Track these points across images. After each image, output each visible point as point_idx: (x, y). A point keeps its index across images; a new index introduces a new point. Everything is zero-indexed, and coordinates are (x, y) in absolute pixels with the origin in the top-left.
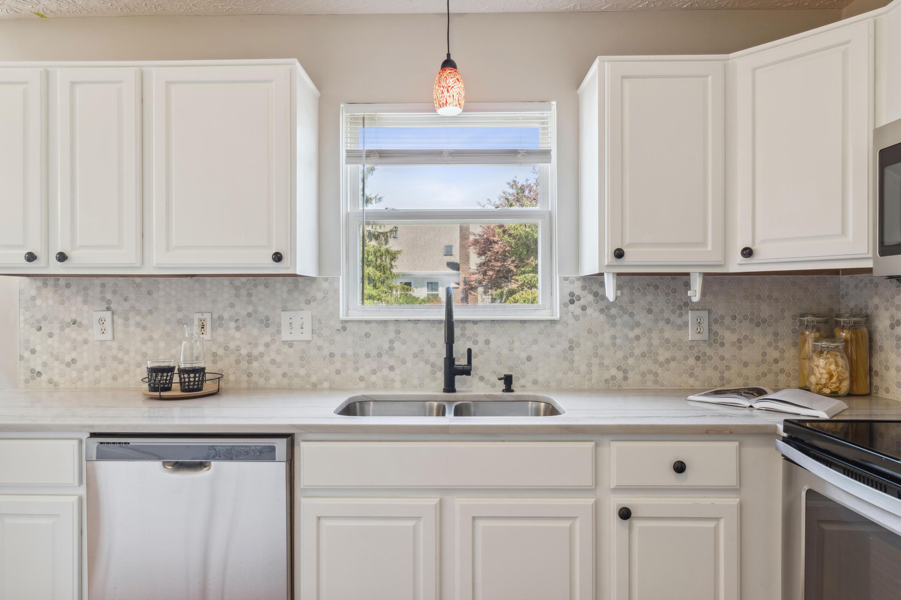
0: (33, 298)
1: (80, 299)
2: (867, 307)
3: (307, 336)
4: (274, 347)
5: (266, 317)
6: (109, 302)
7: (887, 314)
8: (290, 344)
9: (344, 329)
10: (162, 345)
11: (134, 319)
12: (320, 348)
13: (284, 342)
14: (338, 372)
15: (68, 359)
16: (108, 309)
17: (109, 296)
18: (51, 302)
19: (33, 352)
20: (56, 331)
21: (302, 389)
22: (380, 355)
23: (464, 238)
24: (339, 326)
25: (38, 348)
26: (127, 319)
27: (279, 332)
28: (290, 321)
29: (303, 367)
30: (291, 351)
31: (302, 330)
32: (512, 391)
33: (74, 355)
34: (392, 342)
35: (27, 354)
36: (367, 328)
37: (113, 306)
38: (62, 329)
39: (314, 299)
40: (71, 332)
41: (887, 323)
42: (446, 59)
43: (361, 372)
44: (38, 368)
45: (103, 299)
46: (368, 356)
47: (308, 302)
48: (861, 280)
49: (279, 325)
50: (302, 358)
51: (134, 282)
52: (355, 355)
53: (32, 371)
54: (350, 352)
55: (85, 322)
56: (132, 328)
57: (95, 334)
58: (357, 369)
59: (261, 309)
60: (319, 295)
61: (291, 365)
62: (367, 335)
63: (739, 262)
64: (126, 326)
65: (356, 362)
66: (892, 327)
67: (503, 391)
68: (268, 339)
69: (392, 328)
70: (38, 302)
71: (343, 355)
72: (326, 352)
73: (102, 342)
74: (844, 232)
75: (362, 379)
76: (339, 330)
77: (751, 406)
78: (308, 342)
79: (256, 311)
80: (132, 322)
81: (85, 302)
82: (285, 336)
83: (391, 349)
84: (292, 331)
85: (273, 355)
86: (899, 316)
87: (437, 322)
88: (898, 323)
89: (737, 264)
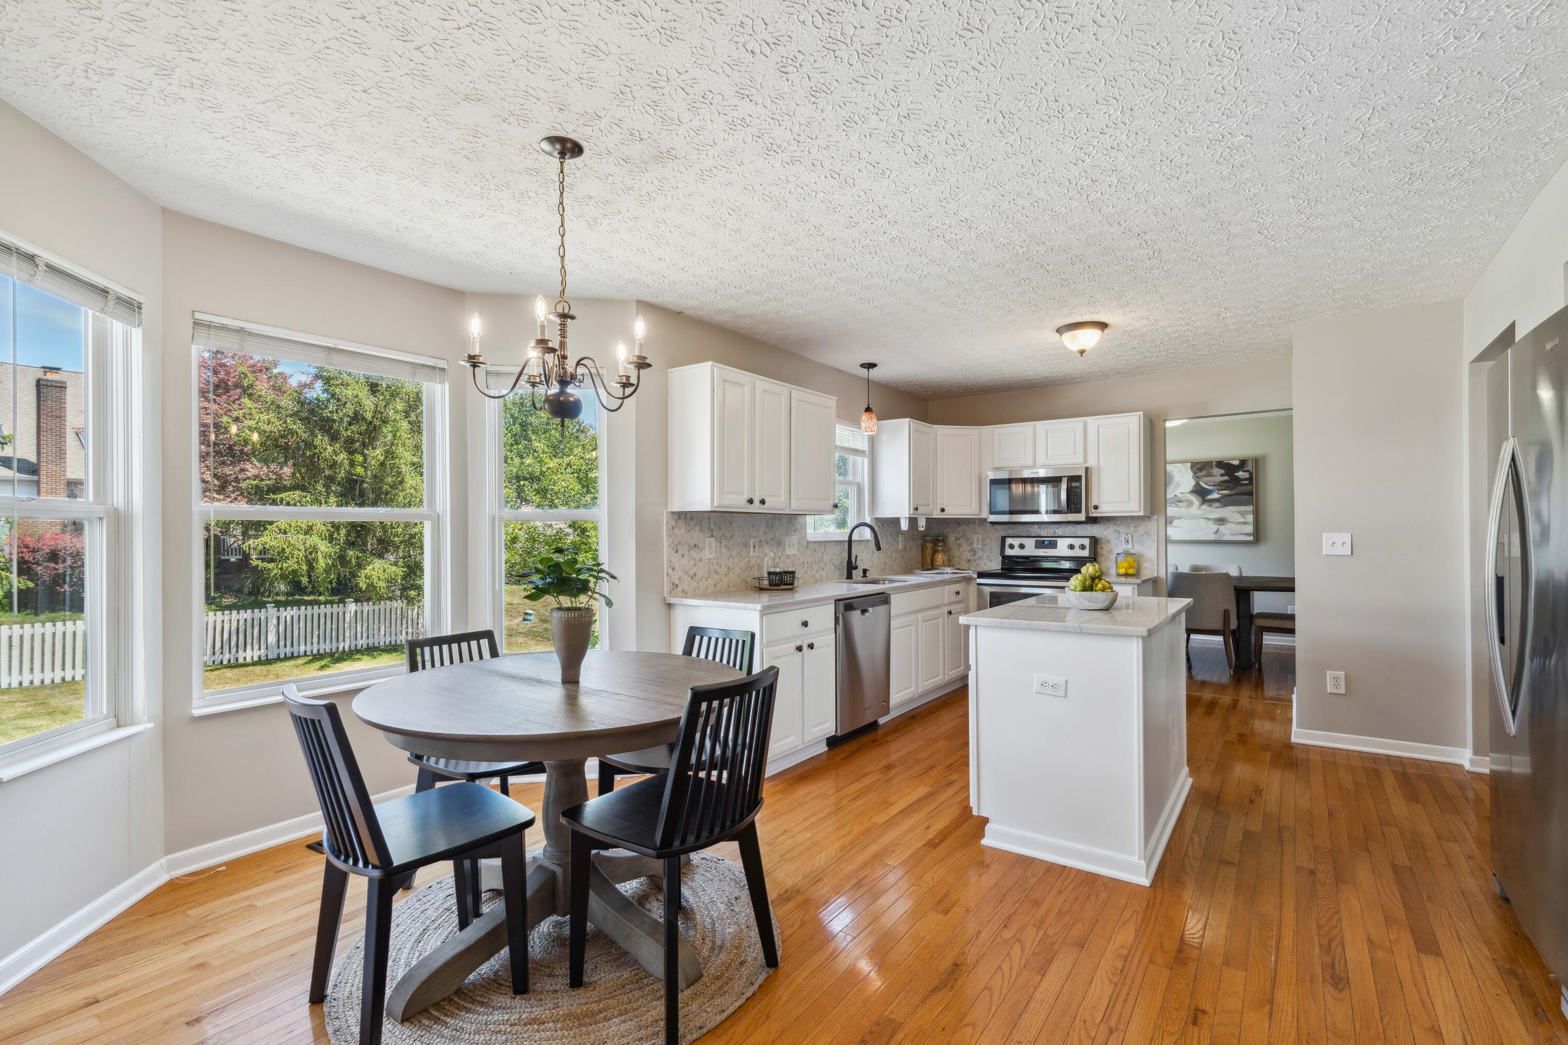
0: (673, 528)
1: (698, 529)
3: (795, 552)
4: (782, 558)
5: (779, 540)
6: (712, 531)
7: (953, 536)
8: (788, 557)
9: (808, 546)
10: (736, 560)
11: (725, 543)
12: (799, 559)
13: (786, 556)
14: (805, 573)
15: (692, 574)
16: (712, 536)
17: (712, 526)
18: (683, 531)
19: (674, 569)
20: (686, 553)
22: (819, 562)
24: (806, 545)
25: (676, 566)
26: (721, 543)
27: (784, 549)
28: (789, 542)
30: (789, 561)
31: (793, 548)
32: (866, 576)
33: (695, 570)
34: (823, 554)
35: (670, 571)
36: (815, 546)
37: (714, 534)
38: (689, 551)
39: (797, 529)
40: (694, 553)
41: (953, 538)
42: (867, 406)
43: (813, 572)
44: (677, 582)
45: (709, 528)
46: (815, 562)
47: (795, 531)
49: (784, 545)
51: (723, 516)
52: (811, 562)
53: (673, 584)
54: (809, 561)
55: (701, 545)
56: (724, 550)
57: (707, 554)
58: (812, 570)
59: (777, 535)
60: (799, 526)
62: (815, 550)
64: (721, 548)
65: (811, 566)
66: (956, 540)
69: (823, 546)
70: (676, 530)
71: (807, 562)
72: (801, 561)
73: (709, 559)
75: (813, 576)
76: (806, 547)
78: (795, 555)
79: (775, 537)
80: (723, 545)
81: (701, 531)
82: (787, 552)
83: (823, 558)
84: (789, 548)
86: (959, 536)
87: (844, 541)
88: (958, 539)
89: (937, 514)
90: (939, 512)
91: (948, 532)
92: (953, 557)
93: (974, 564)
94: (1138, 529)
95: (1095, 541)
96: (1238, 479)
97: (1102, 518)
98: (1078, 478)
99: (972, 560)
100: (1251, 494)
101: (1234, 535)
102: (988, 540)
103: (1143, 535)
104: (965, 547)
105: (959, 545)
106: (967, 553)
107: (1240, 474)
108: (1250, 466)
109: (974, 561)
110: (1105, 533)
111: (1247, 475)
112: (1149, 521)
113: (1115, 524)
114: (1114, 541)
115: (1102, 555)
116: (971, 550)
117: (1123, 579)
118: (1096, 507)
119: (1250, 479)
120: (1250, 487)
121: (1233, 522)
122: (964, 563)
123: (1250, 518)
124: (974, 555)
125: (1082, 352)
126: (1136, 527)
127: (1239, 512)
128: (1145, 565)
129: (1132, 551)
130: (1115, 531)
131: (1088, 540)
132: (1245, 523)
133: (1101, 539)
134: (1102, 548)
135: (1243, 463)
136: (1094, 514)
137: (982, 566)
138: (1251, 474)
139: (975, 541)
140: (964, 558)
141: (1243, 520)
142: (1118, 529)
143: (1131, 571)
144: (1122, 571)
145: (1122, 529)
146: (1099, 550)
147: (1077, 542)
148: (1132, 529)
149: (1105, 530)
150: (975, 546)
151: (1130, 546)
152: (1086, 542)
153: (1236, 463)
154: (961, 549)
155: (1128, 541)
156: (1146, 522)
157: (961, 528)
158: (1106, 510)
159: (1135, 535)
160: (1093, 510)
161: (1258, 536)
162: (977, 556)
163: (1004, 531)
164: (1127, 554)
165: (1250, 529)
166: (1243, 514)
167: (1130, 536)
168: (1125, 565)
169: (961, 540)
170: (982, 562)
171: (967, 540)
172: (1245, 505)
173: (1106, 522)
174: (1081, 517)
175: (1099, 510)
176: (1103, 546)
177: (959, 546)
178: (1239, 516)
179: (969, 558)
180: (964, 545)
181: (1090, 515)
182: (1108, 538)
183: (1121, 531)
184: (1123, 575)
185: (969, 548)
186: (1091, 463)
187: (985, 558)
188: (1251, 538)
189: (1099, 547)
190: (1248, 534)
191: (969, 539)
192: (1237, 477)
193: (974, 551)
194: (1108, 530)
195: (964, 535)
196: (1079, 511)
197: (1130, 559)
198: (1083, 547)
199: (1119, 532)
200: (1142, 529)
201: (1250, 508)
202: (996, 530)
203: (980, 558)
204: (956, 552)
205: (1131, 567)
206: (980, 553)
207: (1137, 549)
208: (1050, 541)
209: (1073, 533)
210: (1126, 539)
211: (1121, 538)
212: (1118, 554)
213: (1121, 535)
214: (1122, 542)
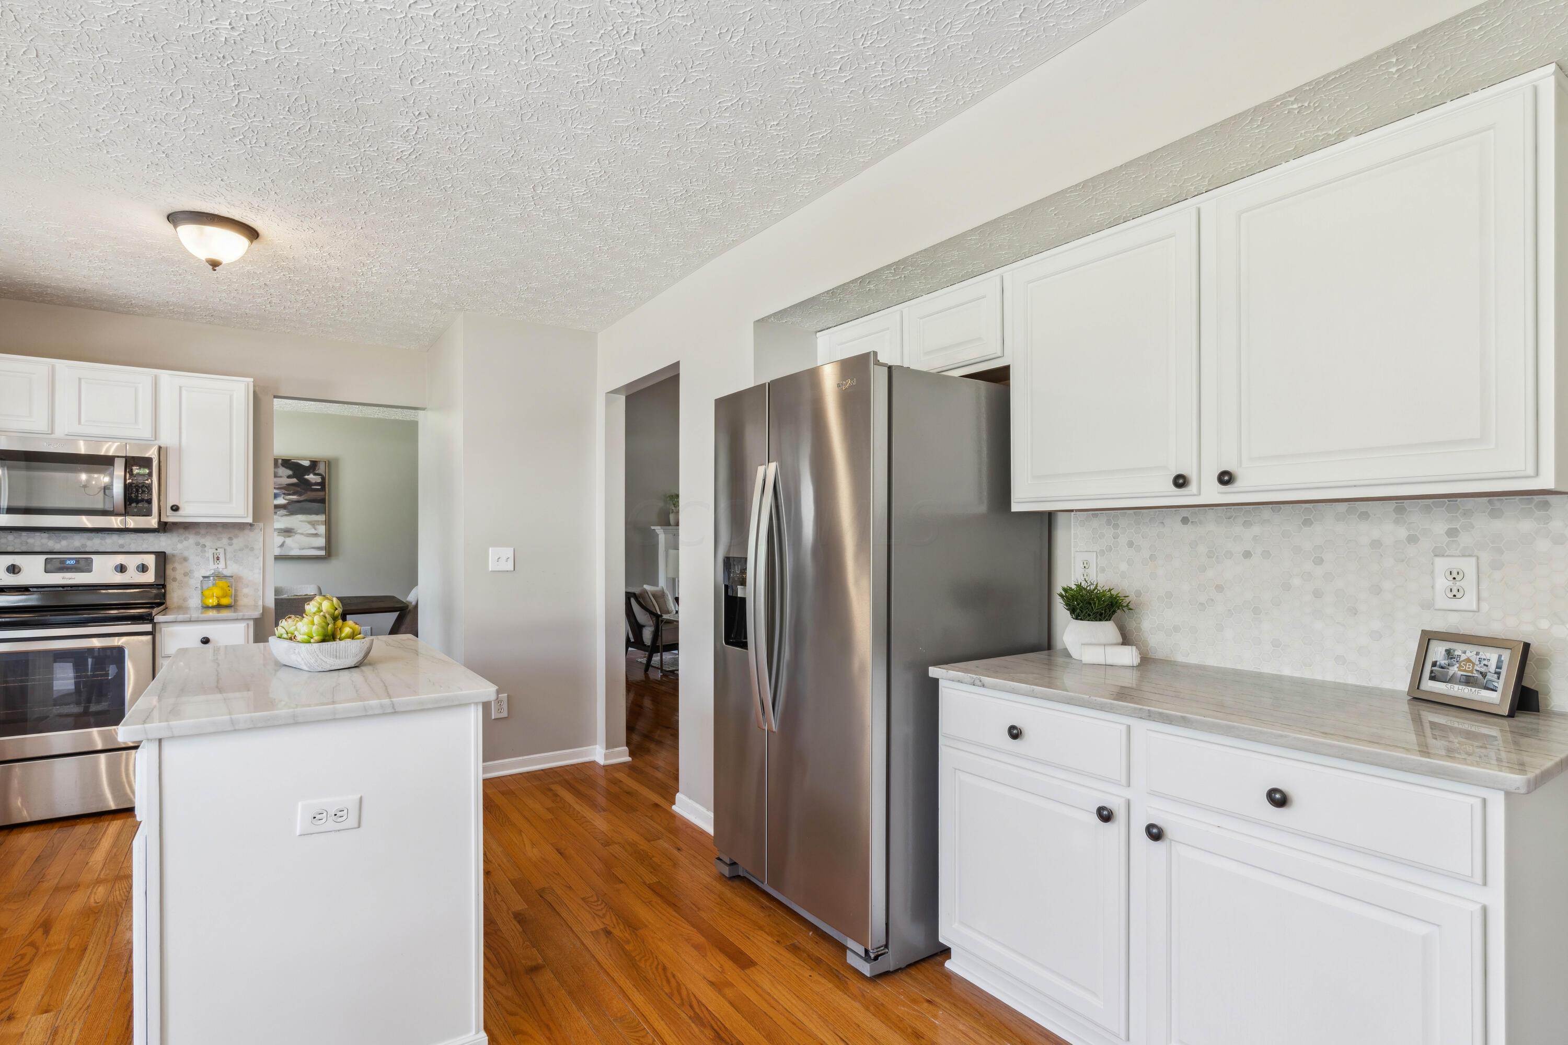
94: (235, 541)
95: (162, 558)
96: (307, 482)
97: (175, 524)
98: (146, 462)
100: (323, 501)
101: (303, 549)
103: (241, 550)
107: (311, 477)
108: (321, 469)
110: (180, 546)
111: (318, 479)
112: (251, 530)
113: (197, 533)
114: (193, 558)
115: (174, 580)
117: (212, 614)
118: (175, 508)
119: (323, 484)
120: (322, 493)
121: (302, 534)
123: (322, 529)
125: (215, 264)
126: (230, 539)
127: (310, 522)
128: (245, 591)
129: (226, 572)
130: (197, 544)
131: (153, 557)
132: (316, 535)
133: (174, 555)
134: (174, 569)
135: (314, 464)
136: (171, 518)
138: (323, 479)
141: (313, 531)
142: (202, 541)
143: (225, 601)
144: (212, 601)
145: (208, 541)
146: (169, 572)
147: (132, 562)
148: (225, 541)
149: (181, 542)
151: (222, 564)
152: (150, 561)
153: (306, 463)
155: (218, 559)
156: (247, 532)
158: (190, 512)
159: (229, 549)
160: (169, 512)
161: (330, 551)
164: (219, 576)
165: (321, 542)
166: (313, 524)
167: (221, 551)
168: (217, 592)
172: (317, 513)
173: (181, 531)
174: (153, 522)
175: (180, 512)
176: (177, 565)
178: (309, 526)
181: (164, 519)
182: (186, 554)
183: (208, 544)
184: (213, 607)
186: (166, 439)
188: (323, 553)
189: (169, 568)
190: (319, 548)
192: (307, 481)
194: (185, 543)
196: (148, 513)
197: (222, 583)
198: (143, 568)
199: (204, 546)
200: (238, 542)
201: (322, 518)
205: (225, 596)
207: (231, 569)
208: (77, 561)
209: (122, 546)
210: (216, 556)
211: (207, 555)
212: (204, 577)
213: (206, 549)
214: (208, 559)
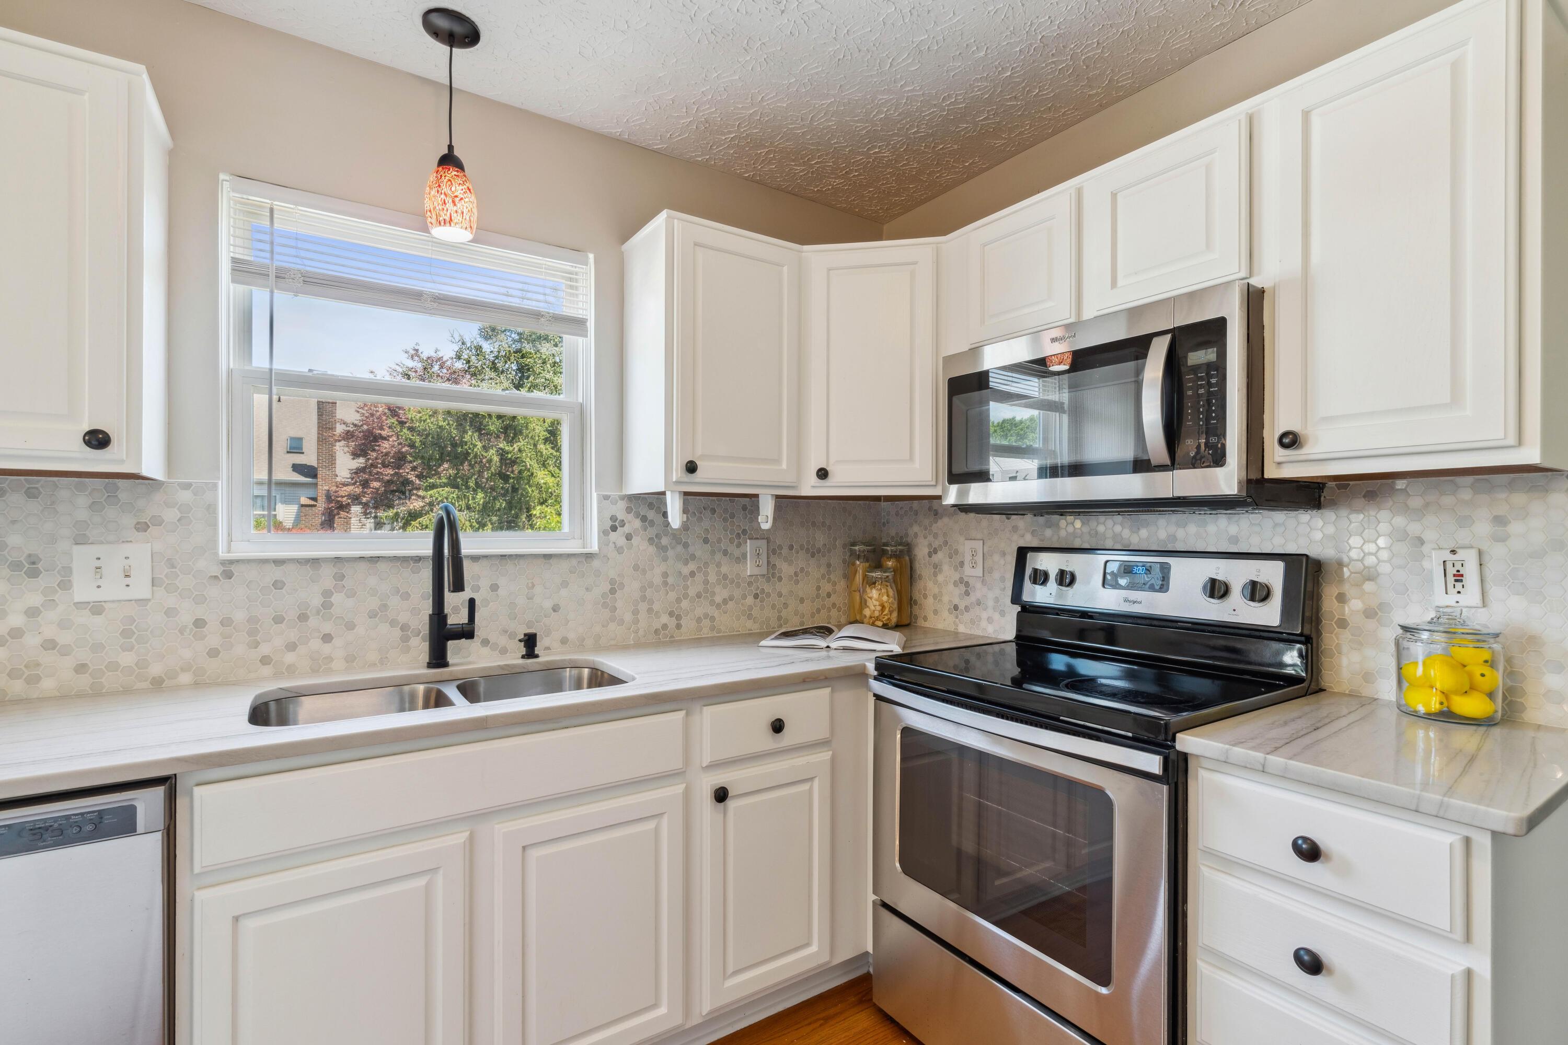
2: (907, 535)
3: (140, 590)
4: (51, 615)
5: (30, 556)
7: (926, 542)
8: (97, 609)
9: (228, 575)
12: (170, 612)
13: (79, 605)
14: (213, 653)
21: (126, 692)
22: (303, 617)
23: (327, 428)
24: (217, 570)
27: (65, 585)
28: (98, 563)
29: (129, 649)
30: (98, 620)
31: (128, 581)
32: (537, 656)
36: (277, 573)
39: (158, 521)
41: (926, 551)
42: (446, 152)
43: (265, 649)
46: (278, 620)
48: (902, 508)
49: (67, 571)
50: (126, 634)
52: (252, 620)
54: (239, 616)
58: (256, 645)
59: (14, 540)
60: (171, 515)
61: (97, 647)
62: (278, 585)
63: (813, 484)
65: (252, 633)
66: (930, 555)
67: (523, 657)
68: (35, 599)
69: (327, 572)
71: (226, 622)
72: (186, 618)
74: (911, 458)
75: (265, 660)
76: (216, 577)
77: (828, 647)
78: (142, 602)
82: (83, 591)
83: (327, 605)
84: (100, 583)
85: (49, 632)
86: (936, 544)
87: (418, 559)
88: (935, 551)
89: (810, 487)
90: (813, 479)
91: (916, 535)
92: (925, 597)
93: (966, 617)
94: (1515, 528)
98: (1212, 334)
99: (962, 607)
102: (996, 557)
103: (1538, 553)
104: (948, 573)
105: (935, 566)
106: (951, 587)
109: (967, 609)
110: (1354, 541)
113: (1399, 508)
114: (1391, 573)
115: (1343, 623)
116: (961, 580)
118: (1290, 441)
122: (945, 614)
124: (967, 593)
126: (1500, 521)
128: (1550, 681)
129: (1481, 620)
130: (1400, 536)
131: (1279, 566)
133: (1338, 564)
134: (1341, 598)
136: (1283, 466)
137: (984, 624)
139: (968, 558)
140: (946, 599)
142: (1414, 528)
143: (1471, 706)
144: (1430, 700)
145: (1432, 528)
146: (1323, 602)
147: (1237, 573)
148: (1482, 528)
149: (1356, 530)
150: (968, 571)
151: (1471, 595)
152: (1272, 575)
154: (940, 578)
155: (1459, 577)
156: (1556, 497)
157: (940, 523)
158: (1344, 449)
159: (1496, 552)
160: (1281, 455)
162: (973, 598)
163: (1033, 533)
164: (1454, 628)
167: (1468, 555)
168: (1447, 673)
169: (940, 555)
170: (984, 615)
171: (953, 554)
174: (1227, 481)
175: (1304, 452)
176: (1348, 589)
177: (937, 567)
179: (956, 601)
180: (946, 567)
181: (1271, 472)
182: (1368, 561)
183: (1428, 535)
184: (1430, 717)
185: (956, 576)
186: (1274, 269)
187: (990, 603)
191: (956, 552)
193: (967, 584)
194: (1368, 533)
195: (946, 543)
196: (1219, 459)
198: (1258, 592)
199: (1421, 541)
202: (1015, 529)
203: (979, 603)
204: (930, 584)
205: (1474, 688)
206: (979, 591)
207: (1504, 611)
209: (1235, 540)
210: (1451, 571)
211: (1426, 564)
212: (1406, 629)
213: (1426, 549)
214: (1428, 580)
